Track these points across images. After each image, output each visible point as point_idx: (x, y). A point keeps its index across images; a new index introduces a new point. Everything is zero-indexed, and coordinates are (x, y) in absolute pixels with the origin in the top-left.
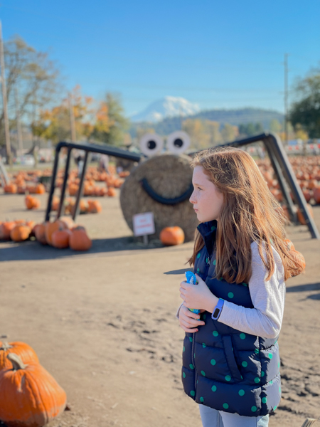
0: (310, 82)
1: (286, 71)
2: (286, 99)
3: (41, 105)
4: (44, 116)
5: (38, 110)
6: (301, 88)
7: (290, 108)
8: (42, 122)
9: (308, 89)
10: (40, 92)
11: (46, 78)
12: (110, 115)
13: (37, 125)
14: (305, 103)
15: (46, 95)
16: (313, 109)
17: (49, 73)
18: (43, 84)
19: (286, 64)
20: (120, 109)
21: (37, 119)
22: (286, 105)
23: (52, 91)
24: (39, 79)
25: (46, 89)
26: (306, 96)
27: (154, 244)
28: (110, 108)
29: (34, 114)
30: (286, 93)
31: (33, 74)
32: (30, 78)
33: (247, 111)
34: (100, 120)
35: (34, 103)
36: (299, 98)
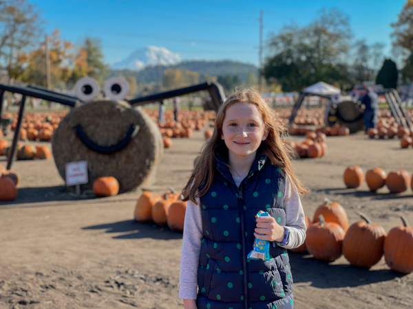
0: (283, 38)
1: (261, 27)
2: (260, 53)
3: (19, 48)
4: (21, 59)
5: (15, 53)
6: (274, 44)
7: (264, 62)
8: (19, 64)
9: (281, 45)
10: (18, 35)
11: (24, 21)
12: (89, 61)
13: (13, 67)
14: (278, 58)
15: (24, 38)
16: (285, 65)
17: (28, 16)
18: (21, 27)
19: (261, 20)
20: (100, 56)
21: (14, 61)
22: (260, 59)
23: (30, 34)
24: (17, 21)
25: (24, 32)
26: (279, 51)
27: (87, 194)
28: (90, 54)
29: (11, 56)
30: (261, 48)
31: (11, 17)
32: (9, 20)
33: (227, 63)
34: (79, 65)
35: (11, 45)
36: (272, 53)
